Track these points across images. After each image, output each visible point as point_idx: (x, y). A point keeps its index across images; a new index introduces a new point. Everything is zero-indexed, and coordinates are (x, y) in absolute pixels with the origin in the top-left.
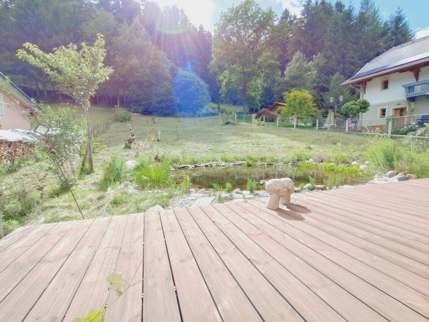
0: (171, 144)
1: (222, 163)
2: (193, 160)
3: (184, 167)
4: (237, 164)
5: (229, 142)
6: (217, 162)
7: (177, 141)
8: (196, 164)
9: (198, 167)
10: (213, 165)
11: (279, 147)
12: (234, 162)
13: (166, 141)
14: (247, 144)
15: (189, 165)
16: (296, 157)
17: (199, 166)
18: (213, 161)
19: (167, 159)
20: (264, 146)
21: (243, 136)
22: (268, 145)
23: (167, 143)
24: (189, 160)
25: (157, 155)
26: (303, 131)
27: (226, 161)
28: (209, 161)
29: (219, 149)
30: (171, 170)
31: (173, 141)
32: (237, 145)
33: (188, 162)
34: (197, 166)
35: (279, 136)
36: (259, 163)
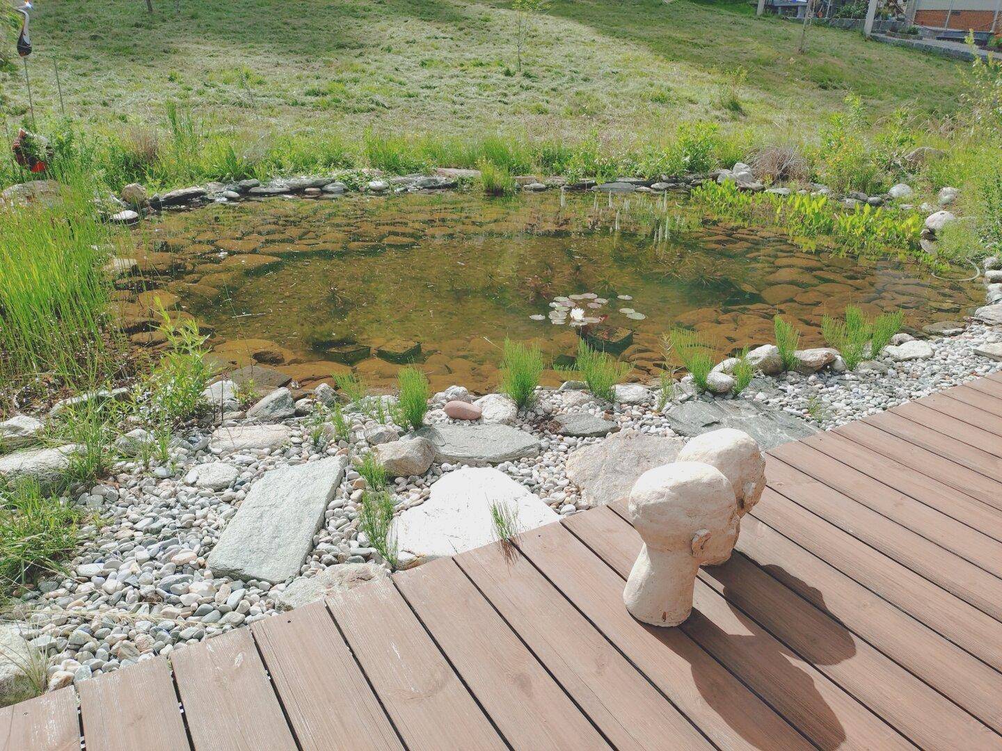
0: (115, 44)
1: (370, 180)
2: (232, 159)
3: (185, 199)
4: (442, 180)
5: (399, 53)
6: (348, 172)
7: (149, 28)
8: (244, 182)
9: (256, 194)
10: (330, 187)
11: (616, 96)
12: (428, 173)
13: (86, 28)
14: (479, 71)
15: (211, 187)
16: (686, 155)
17: (264, 190)
18: (331, 162)
19: (87, 161)
20: (554, 85)
21: (461, 25)
22: (572, 79)
23: (94, 38)
24: (209, 156)
25: (24, 137)
26: (708, 14)
27: (393, 167)
28: (305, 164)
29: (356, 90)
30: (116, 217)
31: (127, 30)
32: (436, 72)
33: (206, 168)
34: (253, 190)
35: (613, 33)
36: (536, 179)
